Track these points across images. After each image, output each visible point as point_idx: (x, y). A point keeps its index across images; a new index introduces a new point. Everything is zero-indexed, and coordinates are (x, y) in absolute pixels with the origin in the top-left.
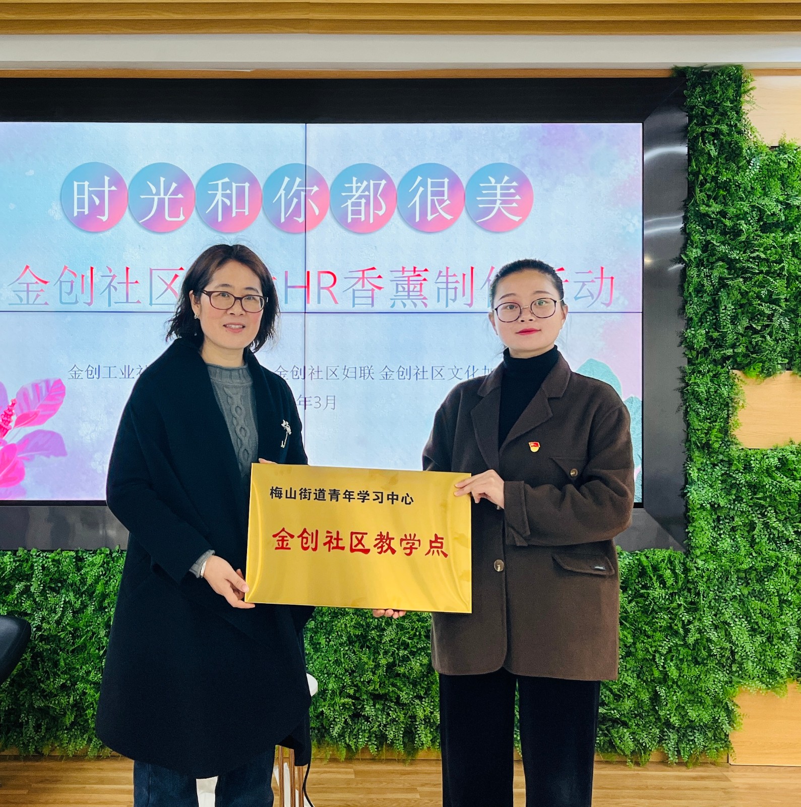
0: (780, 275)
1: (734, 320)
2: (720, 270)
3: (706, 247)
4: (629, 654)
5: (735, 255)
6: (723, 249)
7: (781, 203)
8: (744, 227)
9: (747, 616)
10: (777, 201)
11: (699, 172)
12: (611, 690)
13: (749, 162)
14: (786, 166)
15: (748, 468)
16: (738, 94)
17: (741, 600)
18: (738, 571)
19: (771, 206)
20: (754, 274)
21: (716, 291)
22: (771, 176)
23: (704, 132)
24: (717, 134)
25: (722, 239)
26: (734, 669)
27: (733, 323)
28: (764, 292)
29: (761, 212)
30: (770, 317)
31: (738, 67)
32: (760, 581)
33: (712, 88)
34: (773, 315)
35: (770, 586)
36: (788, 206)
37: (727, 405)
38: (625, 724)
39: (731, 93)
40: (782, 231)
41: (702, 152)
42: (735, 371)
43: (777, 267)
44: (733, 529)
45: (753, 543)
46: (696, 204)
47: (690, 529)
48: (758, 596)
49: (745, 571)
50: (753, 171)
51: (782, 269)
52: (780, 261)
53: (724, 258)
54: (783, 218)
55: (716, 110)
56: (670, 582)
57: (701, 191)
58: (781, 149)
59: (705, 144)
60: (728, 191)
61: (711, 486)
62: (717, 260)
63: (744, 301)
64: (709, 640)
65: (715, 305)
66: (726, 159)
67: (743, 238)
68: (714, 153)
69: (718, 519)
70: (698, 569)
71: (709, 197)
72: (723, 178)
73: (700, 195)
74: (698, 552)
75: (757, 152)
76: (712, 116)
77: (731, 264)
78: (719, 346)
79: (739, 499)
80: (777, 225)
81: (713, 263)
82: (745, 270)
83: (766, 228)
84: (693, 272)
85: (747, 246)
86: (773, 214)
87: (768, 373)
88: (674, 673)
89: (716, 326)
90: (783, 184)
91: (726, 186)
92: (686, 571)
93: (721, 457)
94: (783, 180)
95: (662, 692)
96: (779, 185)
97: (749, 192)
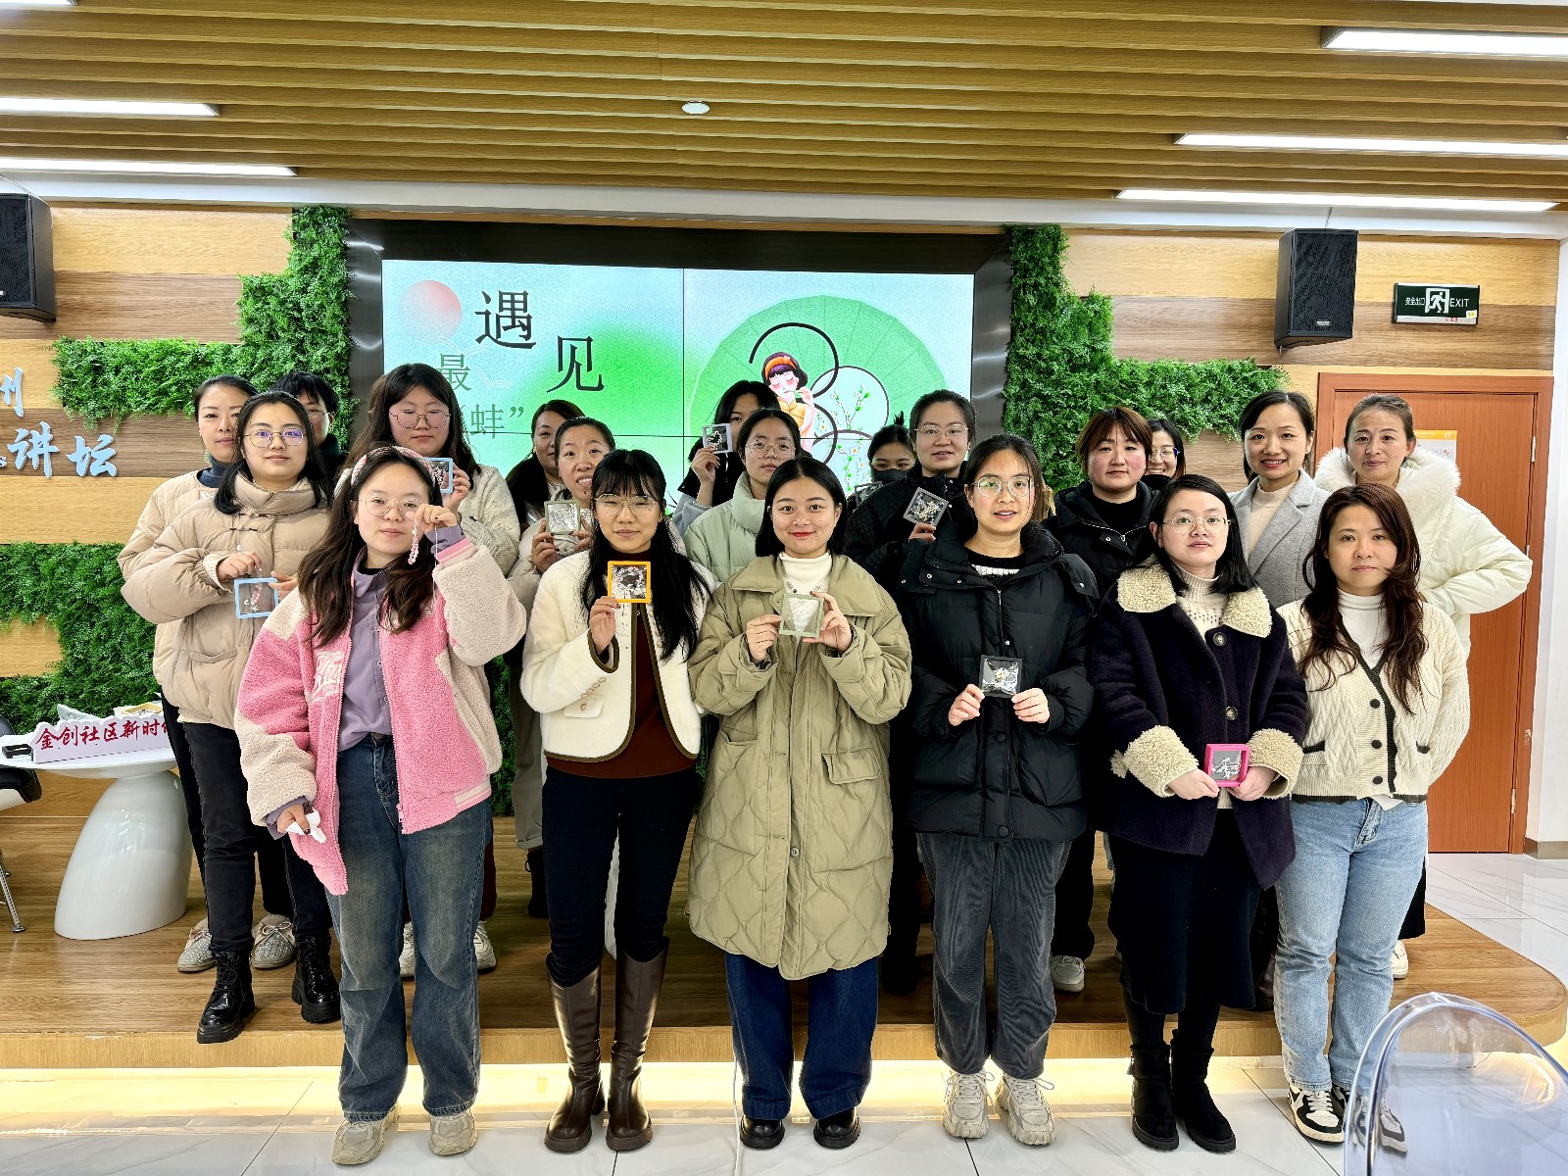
0: (1084, 409)
1: (1045, 447)
2: (1035, 404)
3: (1024, 384)
5: (1047, 391)
6: (1039, 386)
7: (1088, 347)
8: (1056, 367)
10: (1085, 345)
11: (1020, 319)
13: (1062, 310)
14: (1092, 315)
16: (1056, 250)
19: (1080, 350)
20: (1062, 408)
21: (1031, 422)
22: (1081, 324)
23: (1025, 284)
24: (1036, 286)
25: (1037, 377)
27: (1044, 450)
28: (1070, 425)
29: (1071, 353)
31: (1056, 227)
33: (1033, 245)
36: (1094, 350)
39: (1049, 250)
40: (1089, 370)
41: (1023, 302)
43: (1081, 402)
46: (1016, 347)
50: (1065, 319)
51: (1086, 404)
52: (1083, 398)
53: (1038, 395)
54: (1089, 360)
55: (1037, 264)
57: (1021, 335)
58: (1090, 299)
59: (1025, 293)
60: (1044, 336)
62: (1032, 397)
66: (1044, 307)
67: (1054, 377)
68: (1033, 302)
71: (1028, 340)
72: (1040, 324)
73: (1019, 340)
75: (1070, 300)
76: (1033, 270)
77: (1044, 399)
80: (1085, 366)
81: (1029, 398)
82: (1056, 405)
83: (1075, 369)
84: (1011, 406)
85: (1058, 384)
86: (1081, 357)
90: (1090, 330)
91: (1042, 331)
94: (1090, 327)
96: (1087, 331)
97: (1061, 338)
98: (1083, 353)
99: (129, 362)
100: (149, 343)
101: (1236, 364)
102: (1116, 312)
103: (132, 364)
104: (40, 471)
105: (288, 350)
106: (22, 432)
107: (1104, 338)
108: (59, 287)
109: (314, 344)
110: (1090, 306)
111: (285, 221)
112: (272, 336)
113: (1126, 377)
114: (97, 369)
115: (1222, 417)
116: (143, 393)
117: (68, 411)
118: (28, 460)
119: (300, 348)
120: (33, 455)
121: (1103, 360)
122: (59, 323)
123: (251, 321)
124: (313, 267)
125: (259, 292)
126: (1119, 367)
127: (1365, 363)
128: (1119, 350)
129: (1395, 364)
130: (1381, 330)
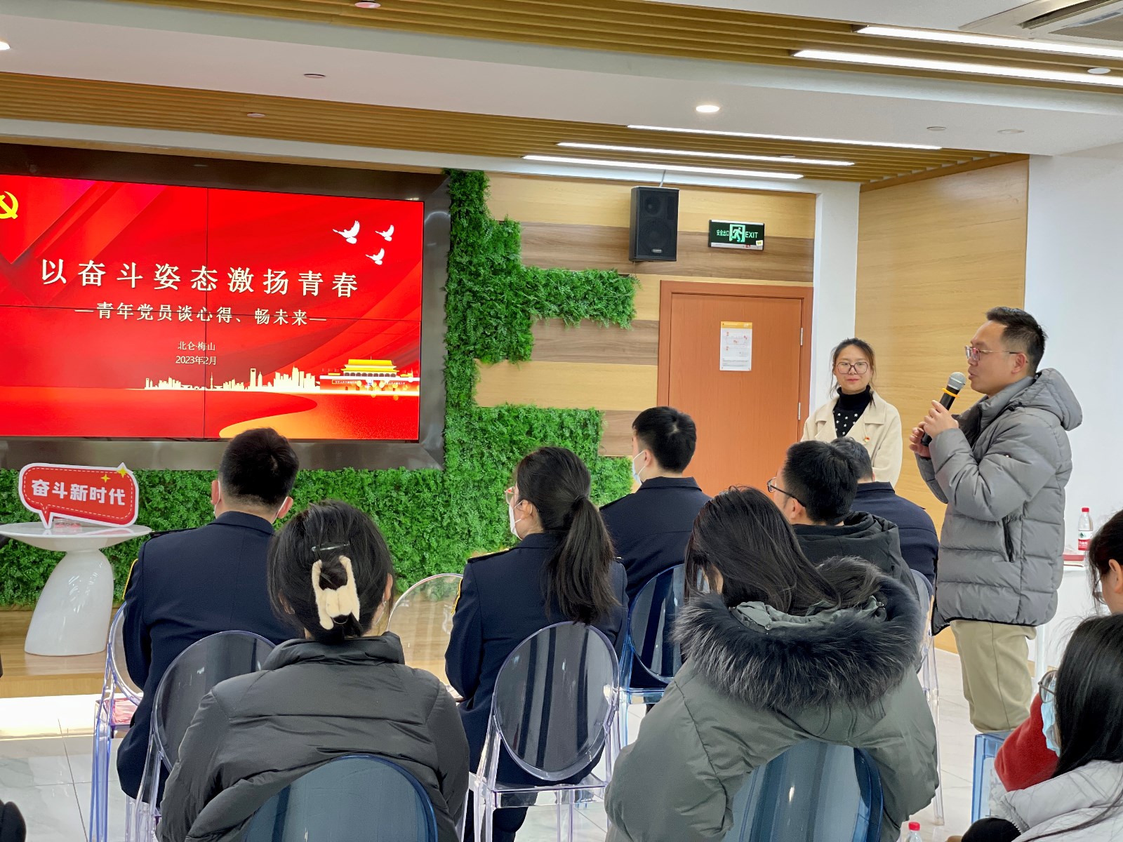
0: (502, 301)
1: (475, 328)
2: (468, 297)
3: (460, 282)
4: (408, 533)
5: (476, 288)
6: (470, 284)
7: (504, 257)
8: (482, 271)
9: (478, 509)
10: (502, 256)
11: (456, 236)
12: (397, 556)
13: (486, 231)
14: (507, 235)
15: (480, 419)
16: (481, 187)
17: (475, 499)
18: (474, 481)
19: (499, 260)
20: (487, 300)
21: (464, 311)
22: (498, 241)
23: (460, 211)
24: (468, 212)
25: (469, 277)
26: (470, 541)
27: (475, 330)
28: (492, 313)
29: (492, 262)
30: (496, 328)
31: (482, 172)
32: (487, 488)
33: (465, 184)
34: (498, 325)
35: (492, 490)
36: (508, 260)
37: (470, 380)
38: (404, 577)
39: (476, 188)
40: (505, 274)
41: (459, 223)
42: (475, 359)
43: (500, 297)
44: (472, 456)
45: (483, 465)
46: (454, 255)
47: (447, 456)
48: (485, 496)
49: (478, 482)
50: (488, 237)
51: (504, 298)
52: (502, 294)
53: (470, 290)
54: (505, 267)
55: (468, 197)
56: (434, 488)
57: (457, 247)
58: (505, 223)
59: (460, 218)
60: (473, 248)
61: (460, 430)
62: (466, 291)
63: (482, 317)
64: (456, 524)
65: (464, 319)
66: (473, 228)
67: (480, 279)
68: (466, 225)
69: (463, 450)
70: (450, 480)
71: (462, 251)
72: (471, 240)
73: (456, 250)
74: (450, 470)
75: (491, 224)
76: (465, 201)
77: (474, 294)
78: (466, 343)
79: (475, 438)
80: (502, 270)
81: (464, 292)
82: (483, 298)
83: (495, 273)
84: (451, 298)
85: (484, 283)
86: (499, 264)
87: (495, 361)
88: (434, 544)
89: (465, 331)
90: (505, 246)
91: (472, 245)
92: (443, 481)
93: (465, 412)
94: (506, 244)
95: (427, 555)
96: (503, 246)
97: (486, 250)
98: (501, 262)
101: (605, 274)
102: (522, 232)
107: (516, 252)
110: (506, 229)
113: (530, 280)
115: (595, 310)
121: (514, 267)
126: (526, 273)
127: (691, 274)
128: (525, 260)
129: (711, 276)
130: (701, 252)
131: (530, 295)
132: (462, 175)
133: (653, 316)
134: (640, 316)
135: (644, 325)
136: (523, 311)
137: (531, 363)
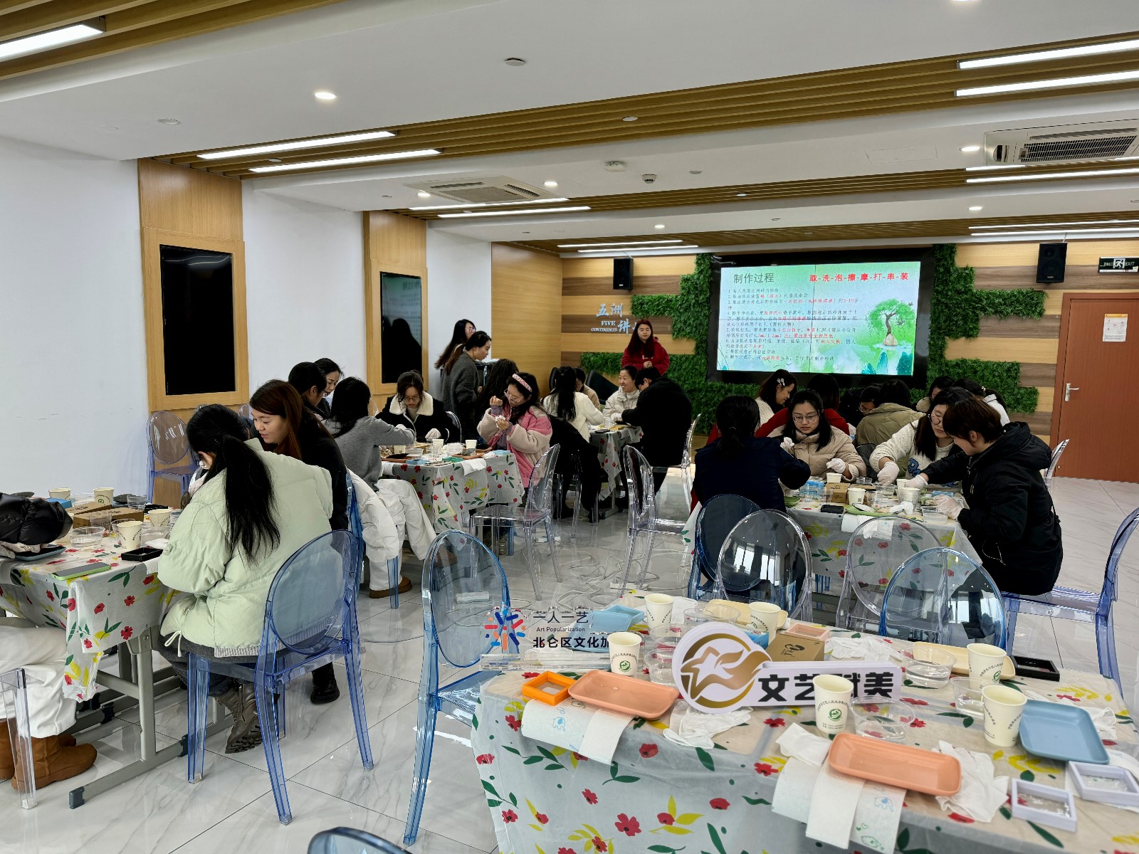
0: (960, 308)
1: (945, 322)
2: (942, 306)
3: (938, 300)
5: (946, 302)
6: (943, 300)
7: (964, 286)
8: (950, 293)
10: (962, 285)
13: (954, 273)
14: (966, 274)
15: (947, 365)
16: (953, 252)
20: (952, 308)
22: (961, 278)
23: (939, 265)
24: (943, 265)
25: (943, 296)
28: (955, 314)
29: (956, 288)
30: (956, 322)
31: (955, 244)
33: (943, 251)
34: (957, 320)
36: (966, 287)
37: (943, 347)
39: (950, 252)
40: (964, 294)
42: (946, 337)
43: (960, 306)
46: (935, 286)
50: (954, 276)
52: (961, 304)
53: (943, 303)
54: (964, 291)
57: (937, 282)
58: (966, 268)
60: (946, 282)
61: (934, 371)
63: (949, 316)
65: (939, 317)
66: (947, 272)
67: (949, 297)
68: (942, 271)
71: (940, 284)
72: (945, 278)
73: (936, 284)
75: (957, 269)
76: (942, 259)
77: (945, 304)
78: (940, 329)
81: (939, 304)
82: (950, 306)
83: (958, 294)
85: (951, 299)
87: (957, 338)
90: (965, 280)
91: (946, 280)
93: (940, 362)
96: (963, 280)
97: (953, 283)
98: (961, 288)
99: (650, 301)
100: (656, 295)
101: (1025, 292)
102: (976, 272)
103: (652, 301)
104: (625, 333)
105: (693, 296)
106: (622, 322)
107: (971, 283)
108: (634, 280)
109: (701, 295)
110: (966, 271)
111: (694, 258)
112: (689, 293)
113: (978, 296)
114: (642, 304)
115: (1018, 311)
116: (653, 310)
117: (634, 316)
118: (623, 330)
119: (696, 296)
120: (624, 328)
121: (969, 290)
122: (632, 291)
123: (683, 288)
124: (701, 272)
125: (686, 280)
126: (976, 292)
127: (1085, 288)
128: (976, 286)
129: (1099, 289)
130: (1093, 275)
131: (977, 304)
132: (941, 246)
133: (1058, 312)
134: (1048, 312)
135: (1052, 317)
136: (974, 312)
137: (979, 338)
